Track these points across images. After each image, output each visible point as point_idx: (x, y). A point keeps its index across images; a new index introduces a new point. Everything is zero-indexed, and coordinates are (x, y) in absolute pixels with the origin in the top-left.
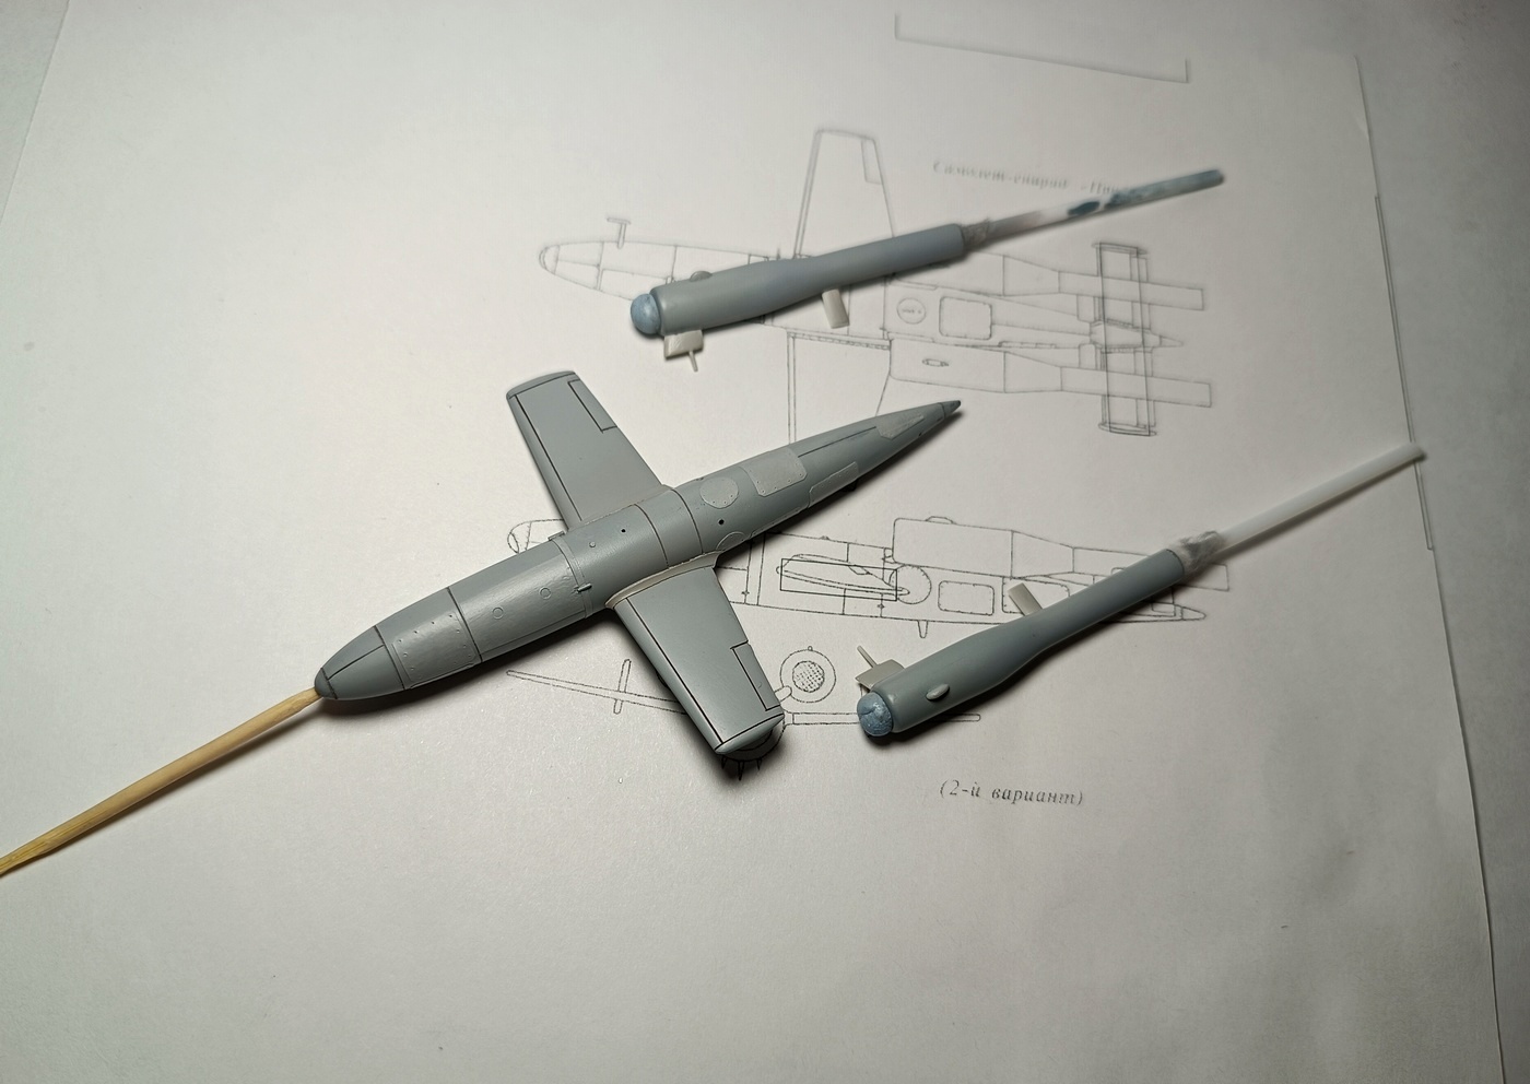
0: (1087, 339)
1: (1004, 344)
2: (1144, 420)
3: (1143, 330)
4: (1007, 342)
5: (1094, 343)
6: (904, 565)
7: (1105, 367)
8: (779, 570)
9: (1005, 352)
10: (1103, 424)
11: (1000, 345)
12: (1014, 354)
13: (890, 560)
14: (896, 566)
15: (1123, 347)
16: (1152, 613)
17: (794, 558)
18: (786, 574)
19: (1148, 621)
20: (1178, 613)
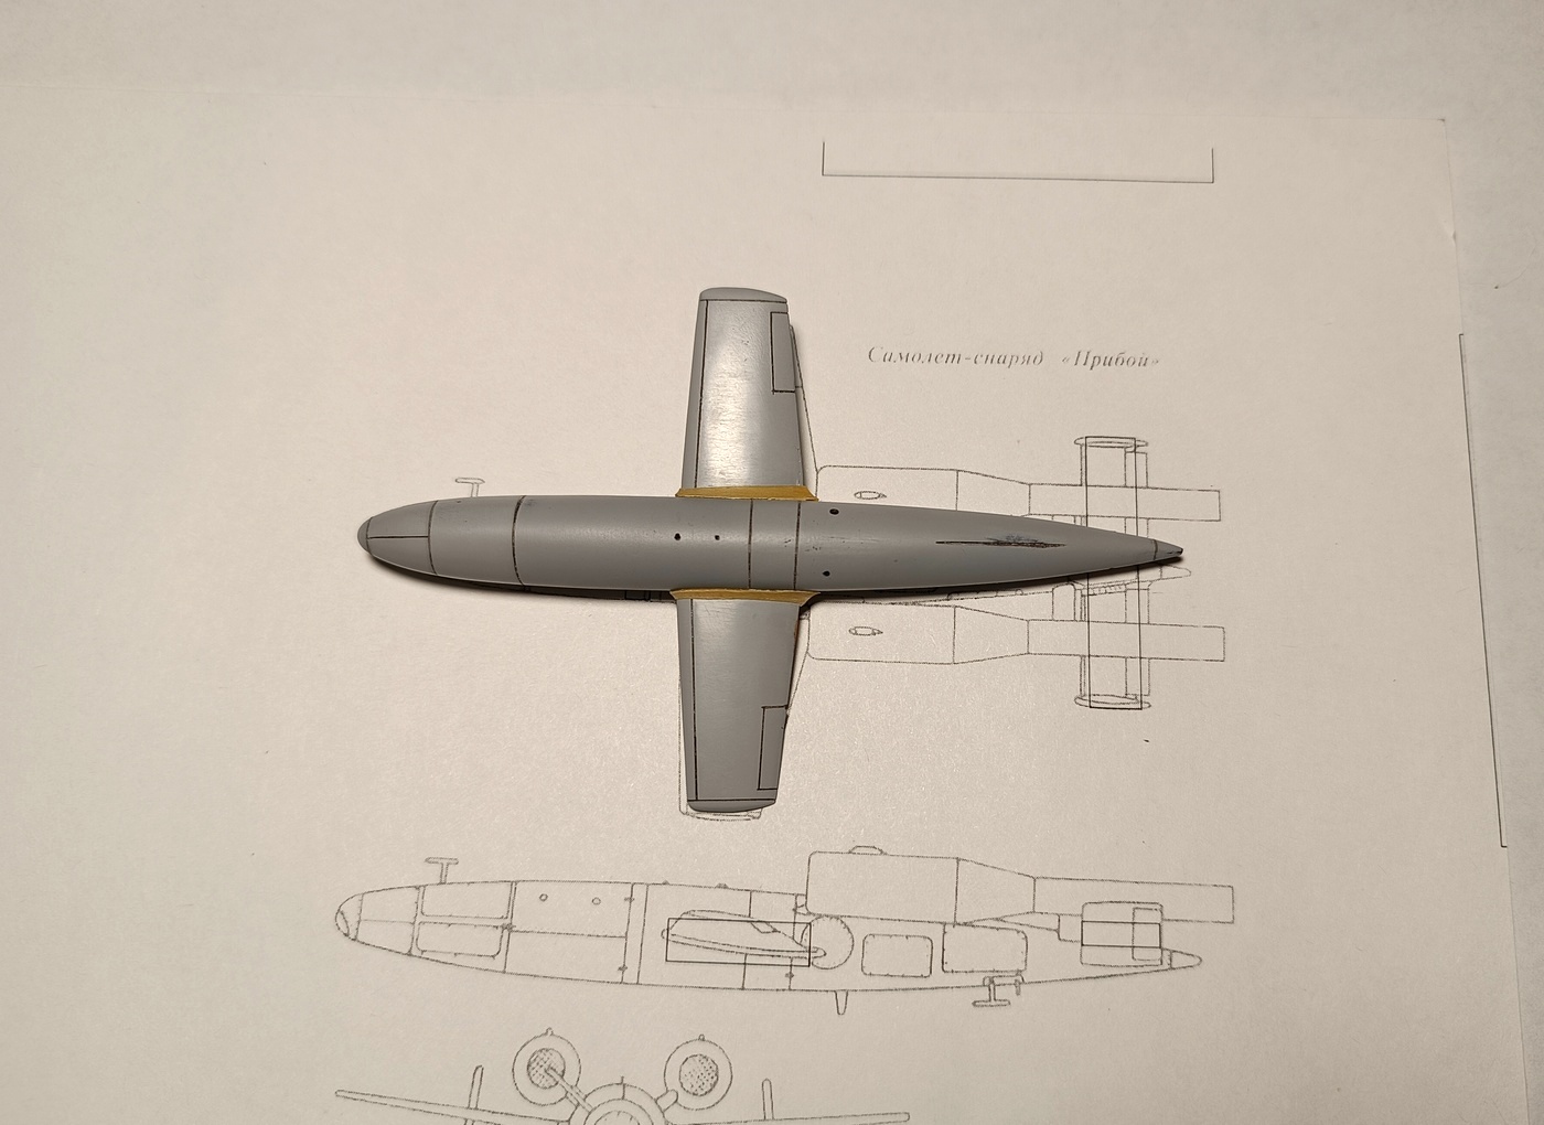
1: (955, 596)
2: (1134, 689)
5: (1073, 582)
6: (820, 916)
7: (1086, 616)
8: (665, 934)
9: (955, 607)
10: (1081, 697)
11: (949, 598)
12: (967, 608)
13: (803, 910)
14: (808, 919)
16: (1133, 963)
17: (684, 916)
18: (675, 938)
19: (1127, 974)
20: (1166, 960)
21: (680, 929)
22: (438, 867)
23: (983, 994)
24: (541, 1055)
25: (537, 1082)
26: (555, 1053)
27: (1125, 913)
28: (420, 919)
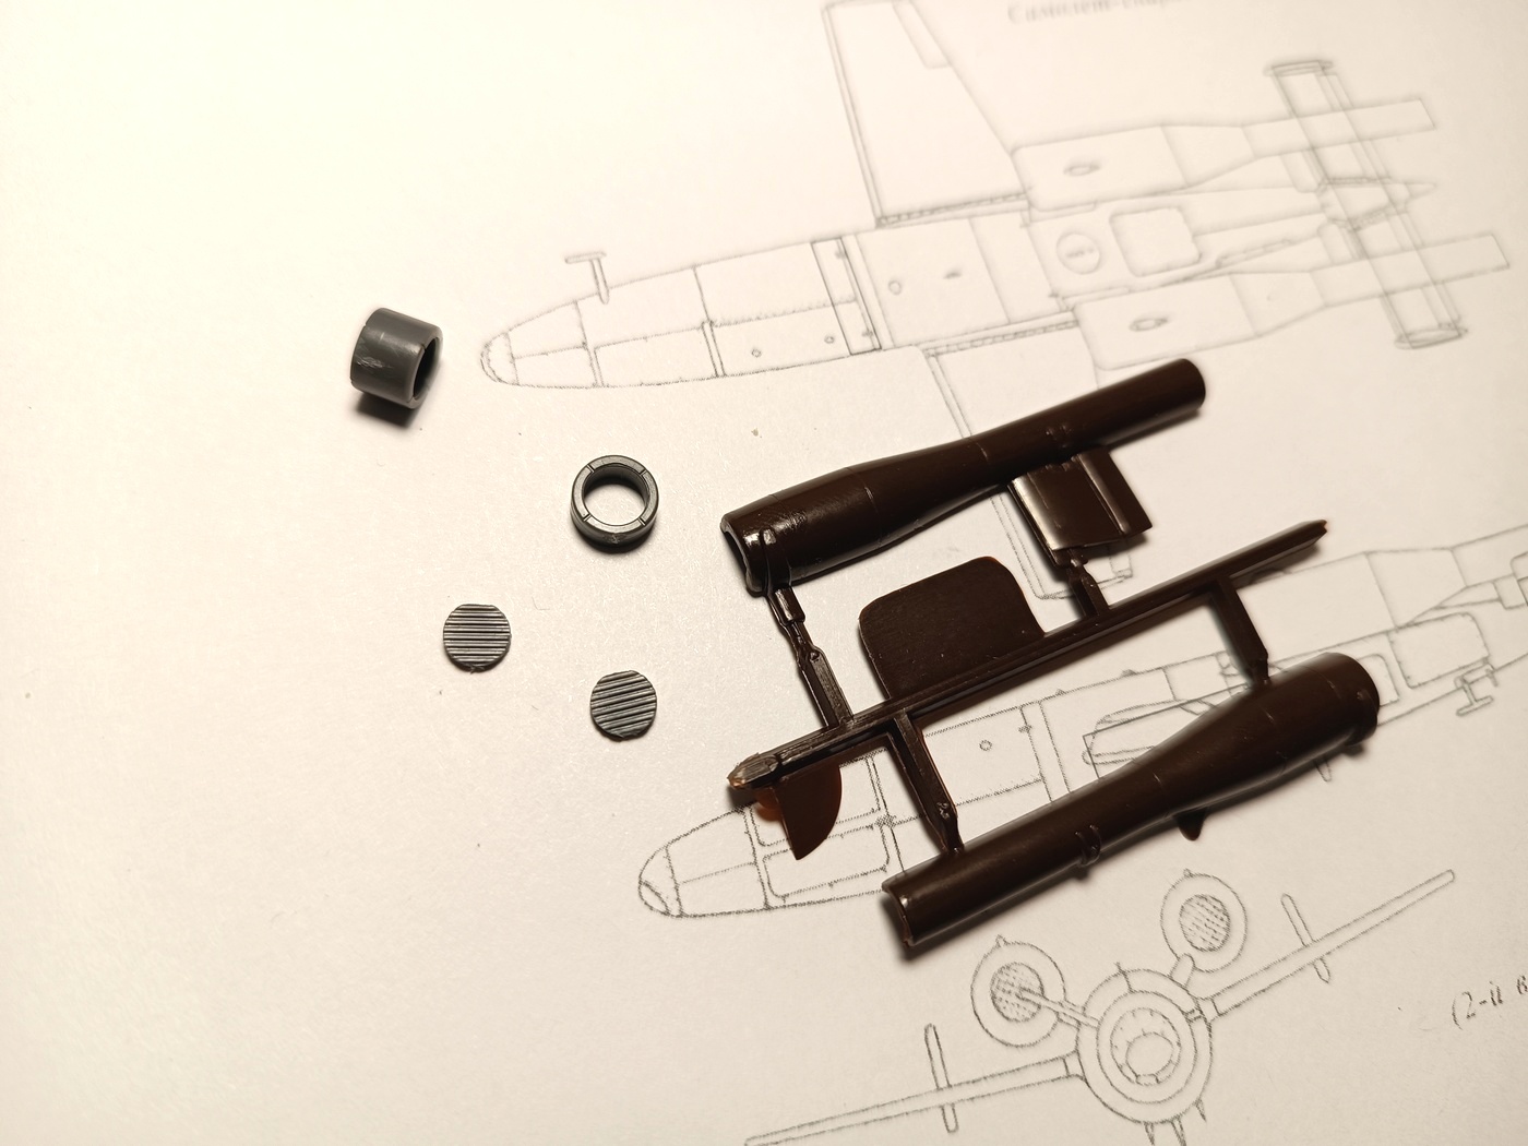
0: (1320, 218)
1: (1225, 262)
2: (1446, 317)
3: (1382, 179)
4: (1225, 257)
5: (1334, 220)
7: (1364, 253)
8: (1088, 758)
9: (1230, 273)
10: (1400, 339)
11: (1219, 265)
12: (1242, 272)
15: (1373, 215)
17: (1100, 728)
23: (1462, 699)
24: (1004, 978)
25: (1011, 1016)
26: (1020, 969)
28: (761, 852)
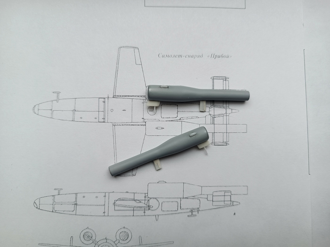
2: (225, 140)
3: (226, 108)
5: (210, 114)
6: (151, 198)
7: (213, 123)
8: (114, 204)
10: (212, 143)
11: (180, 119)
12: (184, 122)
13: (147, 197)
14: (148, 199)
15: (220, 115)
16: (224, 204)
17: (118, 200)
18: (116, 205)
19: (223, 207)
20: (232, 203)
21: (117, 203)
22: (58, 191)
23: (190, 214)
24: (86, 233)
25: (86, 239)
26: (89, 233)
27: (223, 193)
28: (54, 203)
